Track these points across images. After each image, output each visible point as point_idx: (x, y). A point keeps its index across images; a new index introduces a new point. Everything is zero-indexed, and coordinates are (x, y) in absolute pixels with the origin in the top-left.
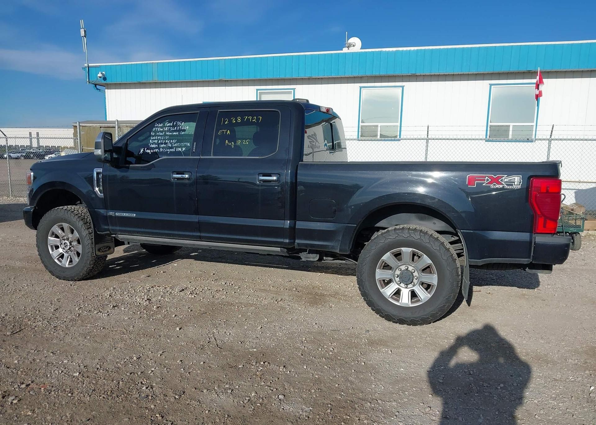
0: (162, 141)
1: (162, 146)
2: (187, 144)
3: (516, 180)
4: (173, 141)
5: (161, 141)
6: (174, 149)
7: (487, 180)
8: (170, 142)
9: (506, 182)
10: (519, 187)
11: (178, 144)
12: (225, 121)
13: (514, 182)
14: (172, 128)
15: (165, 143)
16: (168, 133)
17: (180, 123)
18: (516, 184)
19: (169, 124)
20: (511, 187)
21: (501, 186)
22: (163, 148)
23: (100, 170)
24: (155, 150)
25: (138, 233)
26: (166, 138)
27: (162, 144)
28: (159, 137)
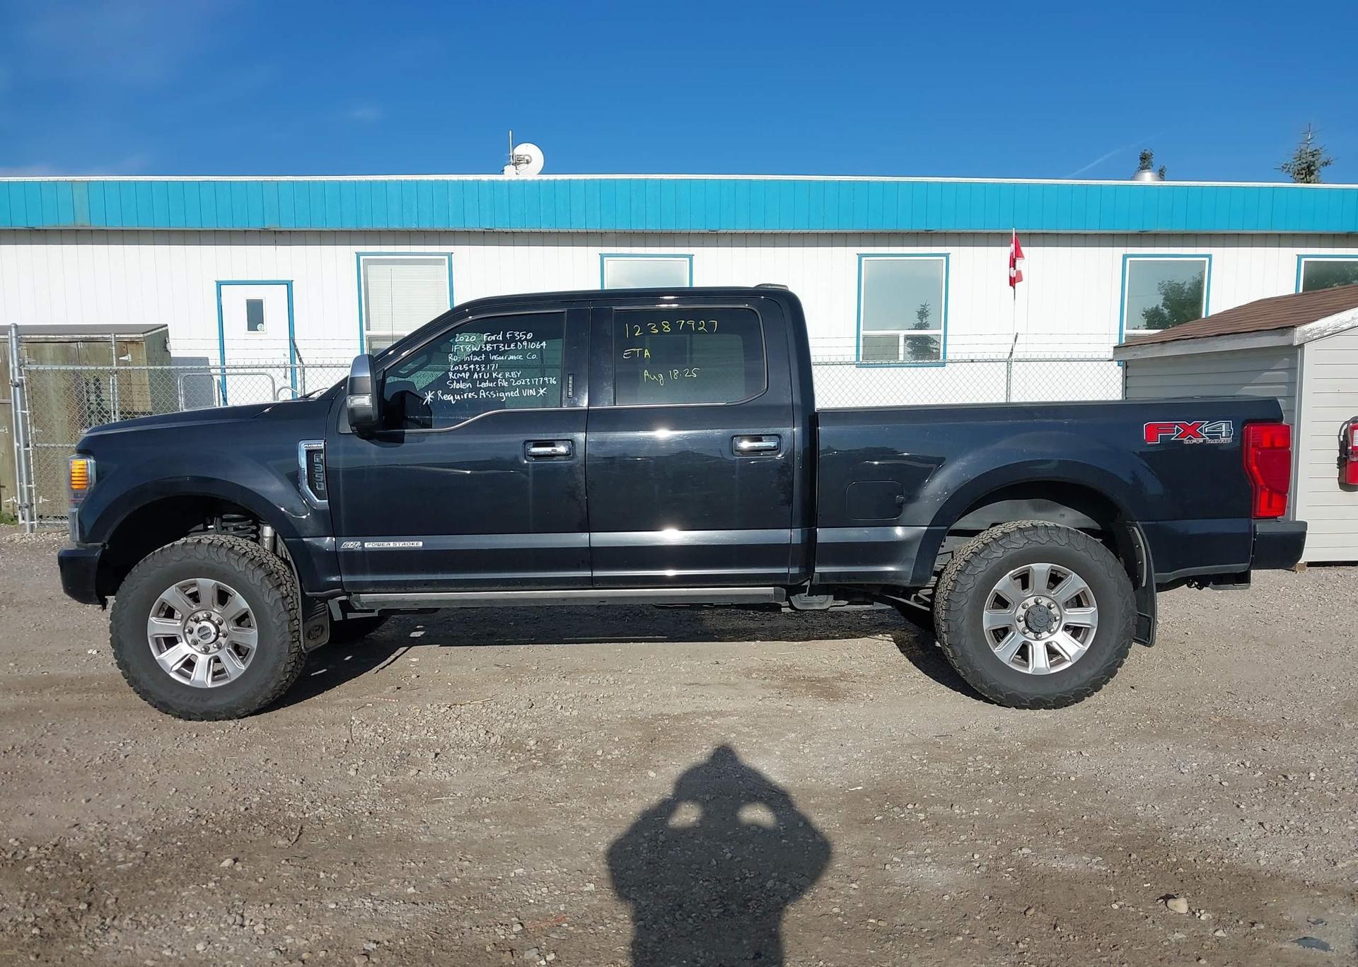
0: (483, 375)
1: (484, 385)
2: (549, 380)
3: (1224, 429)
4: (510, 375)
5: (480, 374)
6: (517, 391)
7: (1178, 431)
8: (504, 376)
9: (1208, 433)
10: (1229, 440)
11: (526, 382)
12: (633, 331)
13: (1221, 433)
14: (504, 347)
15: (491, 380)
16: (495, 357)
17: (523, 334)
18: (1224, 435)
19: (493, 338)
20: (1216, 441)
21: (1201, 440)
22: (486, 389)
23: (319, 445)
24: (465, 395)
25: (425, 585)
26: (491, 367)
27: (482, 380)
28: (472, 366)
